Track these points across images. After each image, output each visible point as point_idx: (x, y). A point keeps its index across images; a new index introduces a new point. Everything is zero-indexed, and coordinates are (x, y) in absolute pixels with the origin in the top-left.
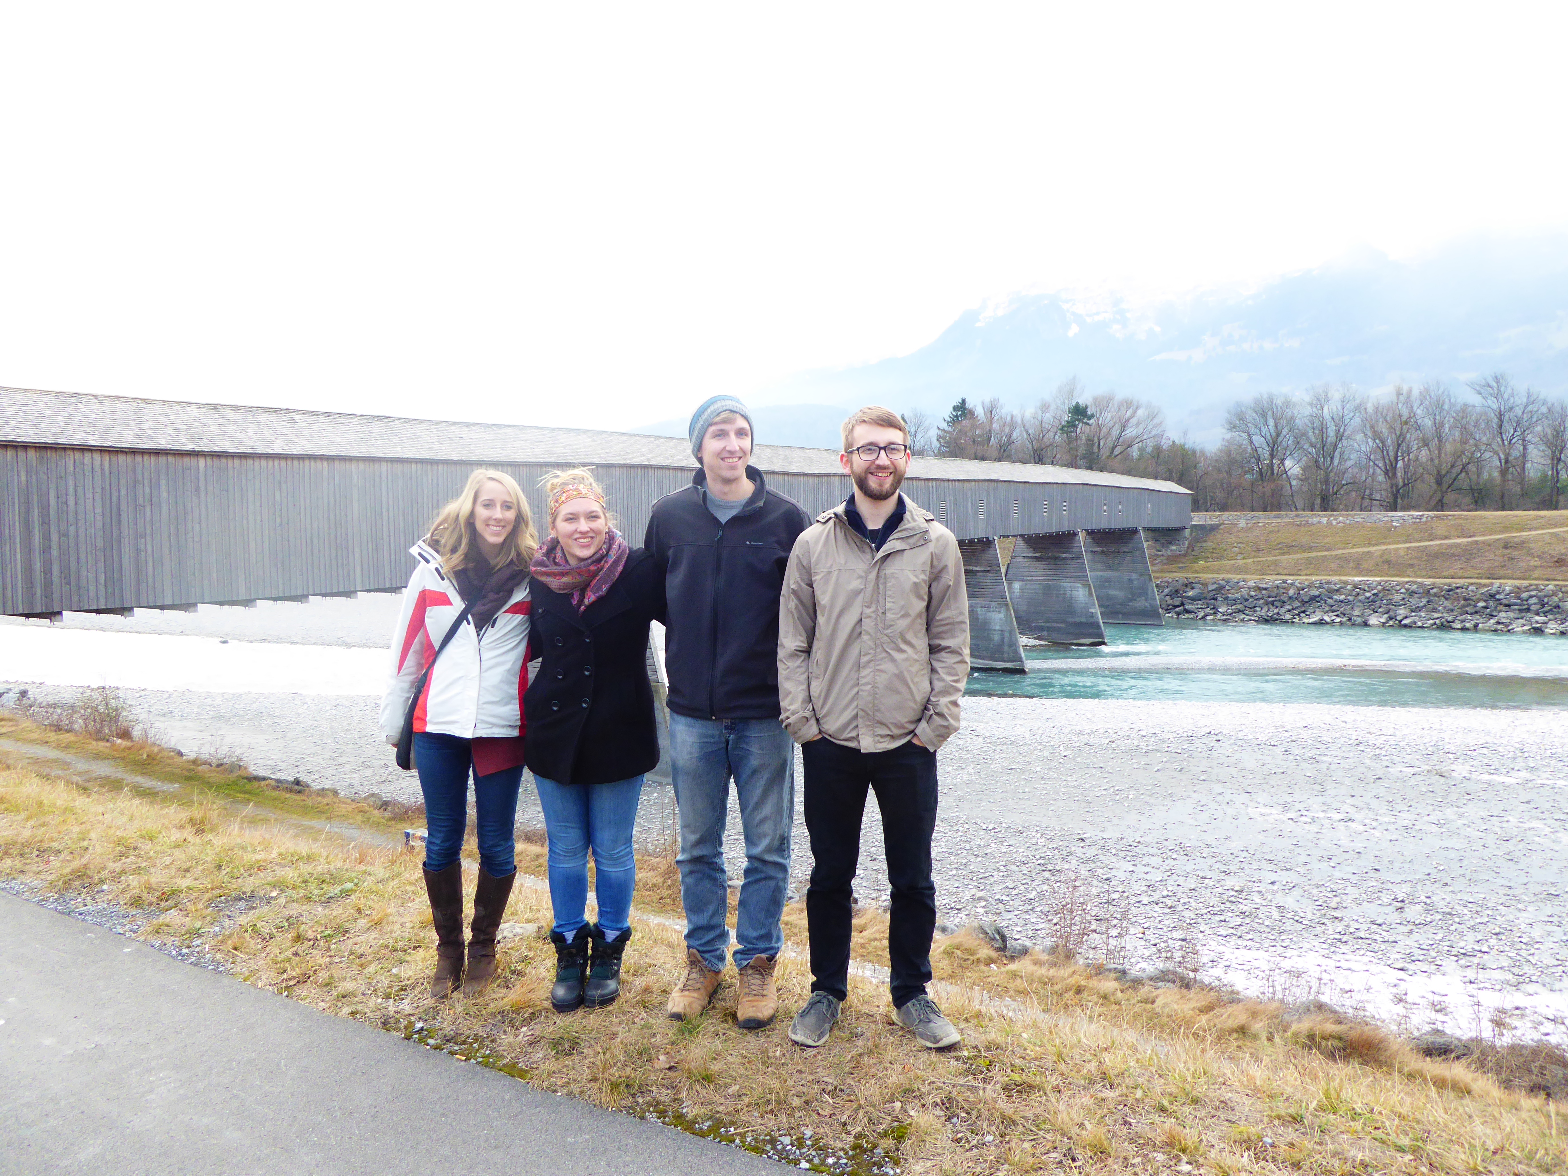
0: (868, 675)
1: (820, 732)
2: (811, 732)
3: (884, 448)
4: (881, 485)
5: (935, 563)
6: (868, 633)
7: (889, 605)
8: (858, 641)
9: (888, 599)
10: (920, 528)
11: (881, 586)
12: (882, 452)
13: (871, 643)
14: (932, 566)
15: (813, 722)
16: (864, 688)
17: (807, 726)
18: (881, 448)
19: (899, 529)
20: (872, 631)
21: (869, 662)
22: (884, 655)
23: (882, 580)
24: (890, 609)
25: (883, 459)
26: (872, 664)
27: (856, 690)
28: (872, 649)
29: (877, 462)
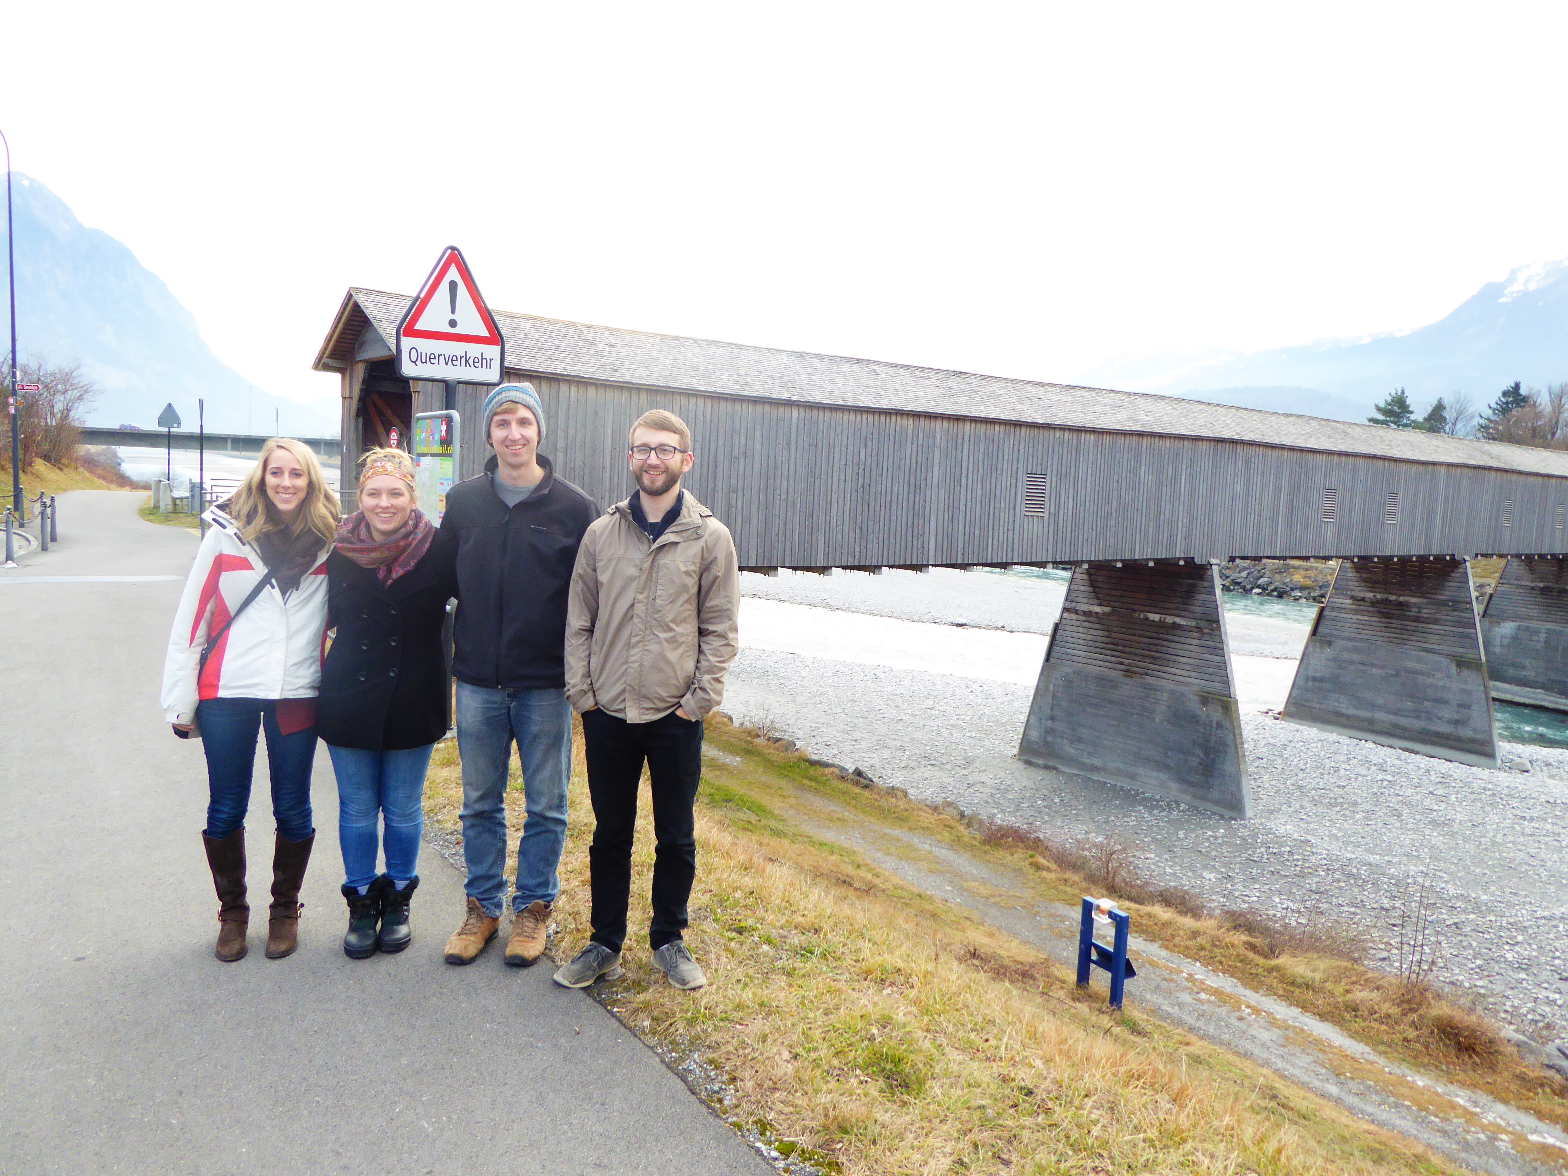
0: (637, 653)
1: (597, 704)
2: (588, 703)
3: (655, 449)
4: (653, 482)
5: (706, 555)
6: (639, 617)
7: (659, 592)
8: (631, 623)
9: (659, 587)
10: (694, 524)
11: (654, 575)
12: (653, 452)
13: (641, 626)
14: (703, 558)
15: (590, 694)
16: (632, 665)
17: (585, 698)
18: (651, 449)
19: (675, 523)
20: (642, 615)
21: (639, 642)
22: (653, 636)
23: (655, 570)
24: (660, 596)
25: (653, 459)
26: (641, 645)
27: (625, 667)
28: (641, 630)
29: (649, 462)
